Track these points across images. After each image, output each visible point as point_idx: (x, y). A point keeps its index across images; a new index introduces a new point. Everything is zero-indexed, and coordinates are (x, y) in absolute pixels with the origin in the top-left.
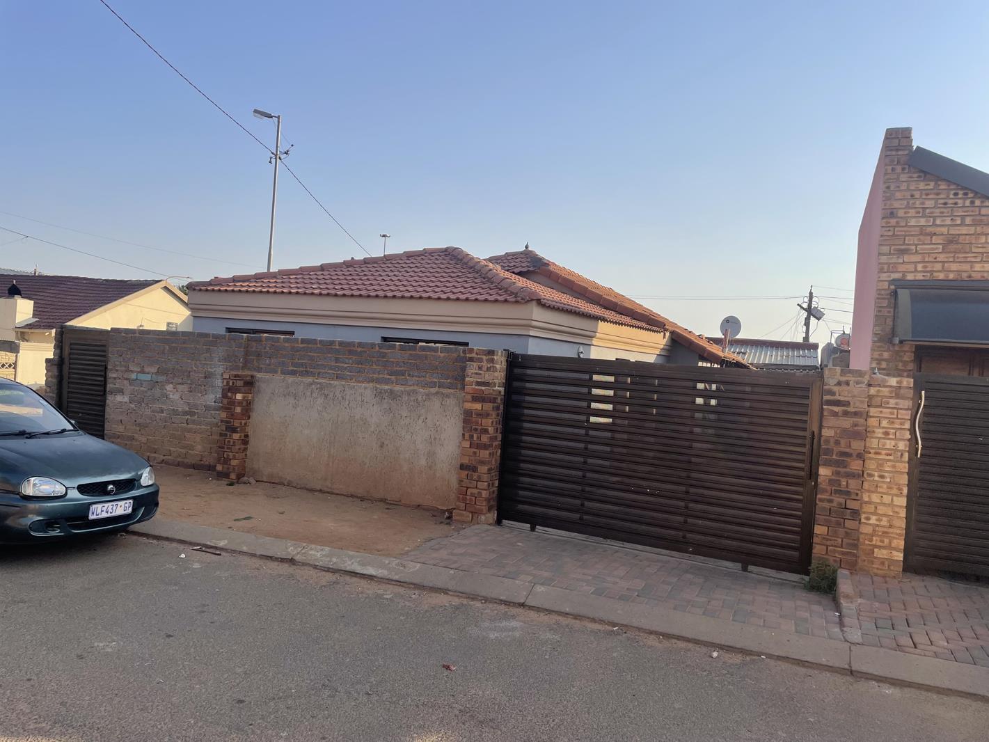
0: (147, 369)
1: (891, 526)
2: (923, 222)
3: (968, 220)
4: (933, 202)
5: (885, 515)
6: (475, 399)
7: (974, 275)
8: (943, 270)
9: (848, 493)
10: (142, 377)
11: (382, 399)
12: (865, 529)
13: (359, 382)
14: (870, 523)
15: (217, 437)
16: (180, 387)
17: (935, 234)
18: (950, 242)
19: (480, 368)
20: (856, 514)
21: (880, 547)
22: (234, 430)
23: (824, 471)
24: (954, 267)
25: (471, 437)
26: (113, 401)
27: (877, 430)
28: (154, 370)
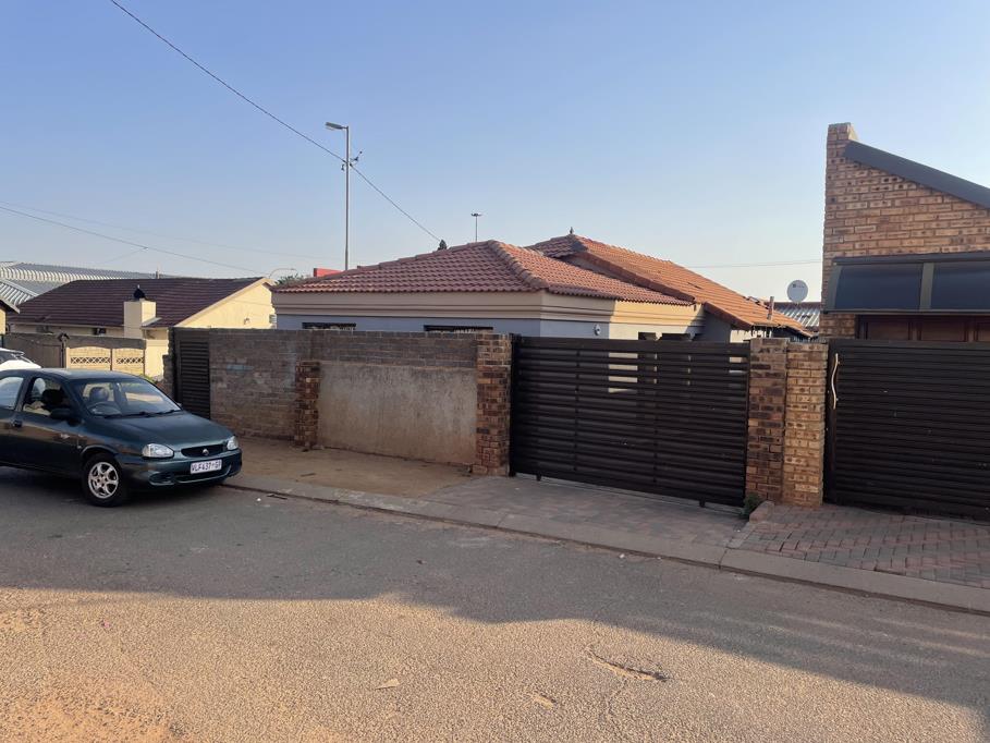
0: (239, 361)
1: (808, 466)
2: (859, 206)
3: (897, 203)
4: (867, 188)
5: (802, 457)
6: (486, 375)
7: (903, 250)
8: (877, 247)
9: (771, 439)
10: (236, 367)
11: (417, 378)
12: (788, 469)
13: (398, 364)
14: (792, 462)
15: (293, 413)
16: (265, 374)
17: (870, 216)
18: (882, 222)
19: (488, 350)
20: (779, 457)
21: (799, 483)
22: (306, 407)
23: (752, 423)
24: (887, 244)
25: (484, 406)
26: (216, 387)
27: (795, 388)
28: (244, 361)
